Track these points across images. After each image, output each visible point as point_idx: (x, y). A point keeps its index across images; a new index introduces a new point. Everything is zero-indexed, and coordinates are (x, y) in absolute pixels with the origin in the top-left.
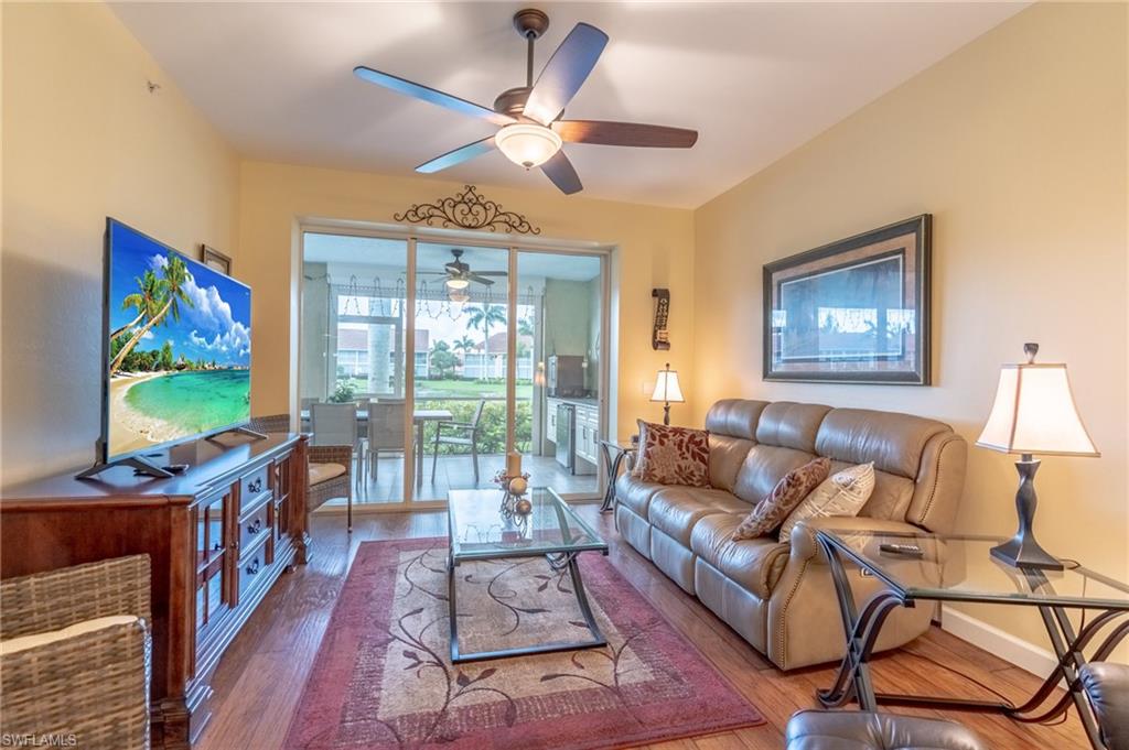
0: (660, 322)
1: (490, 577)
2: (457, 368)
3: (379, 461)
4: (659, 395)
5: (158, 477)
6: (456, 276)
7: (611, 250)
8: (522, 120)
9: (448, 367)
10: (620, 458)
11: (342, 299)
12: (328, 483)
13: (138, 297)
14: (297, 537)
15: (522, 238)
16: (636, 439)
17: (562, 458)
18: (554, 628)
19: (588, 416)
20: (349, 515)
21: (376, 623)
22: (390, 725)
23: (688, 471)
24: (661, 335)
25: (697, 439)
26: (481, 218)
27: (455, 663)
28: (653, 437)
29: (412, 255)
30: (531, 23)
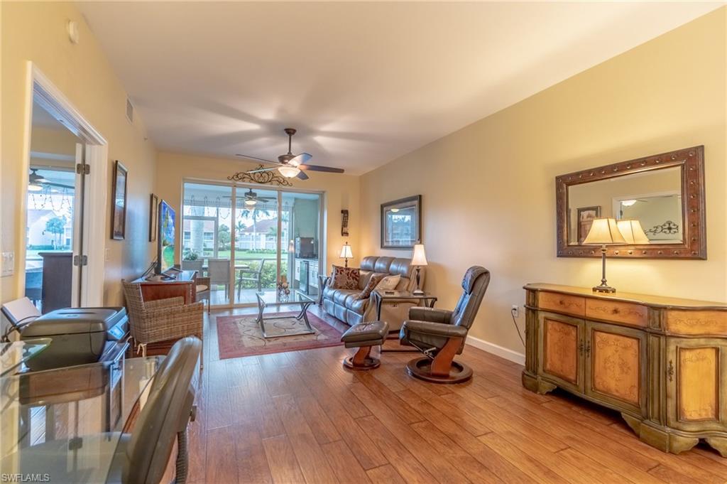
0: (345, 224)
4: (343, 255)
6: (250, 199)
7: (324, 192)
8: (287, 165)
10: (326, 281)
15: (284, 187)
16: (332, 274)
17: (303, 288)
18: (298, 331)
19: (314, 266)
20: (209, 308)
23: (350, 284)
24: (345, 230)
25: (355, 272)
26: (266, 179)
27: (266, 338)
28: (338, 271)
29: (234, 192)
30: (290, 132)
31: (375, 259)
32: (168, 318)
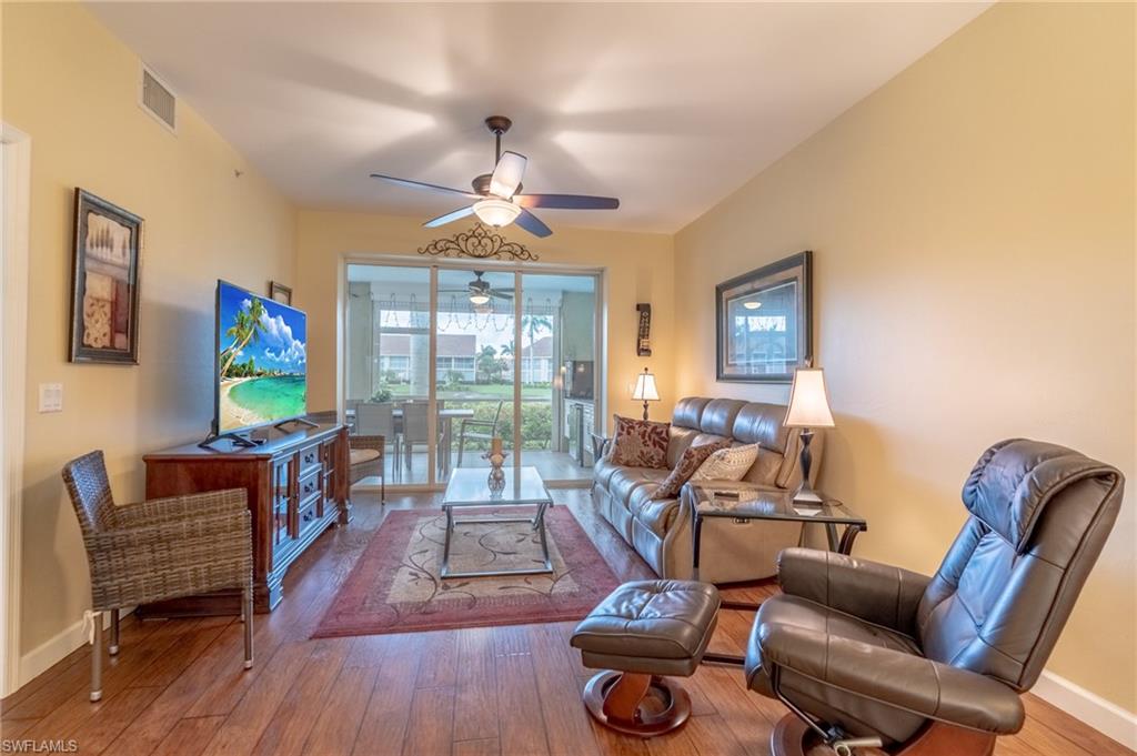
0: (644, 332)
1: (483, 533)
2: (504, 372)
3: (413, 455)
4: (638, 395)
5: (247, 445)
6: (478, 293)
7: (602, 271)
8: (490, 197)
9: (495, 371)
11: (384, 313)
12: (366, 464)
13: (234, 329)
14: (341, 503)
15: (524, 263)
16: (614, 432)
18: (520, 563)
19: (589, 408)
20: (383, 493)
21: (394, 558)
22: (393, 606)
23: (649, 456)
24: (644, 343)
25: (659, 430)
26: (489, 249)
27: (443, 578)
28: (622, 429)
29: (434, 278)
30: (498, 125)
31: (702, 404)
32: (153, 552)
